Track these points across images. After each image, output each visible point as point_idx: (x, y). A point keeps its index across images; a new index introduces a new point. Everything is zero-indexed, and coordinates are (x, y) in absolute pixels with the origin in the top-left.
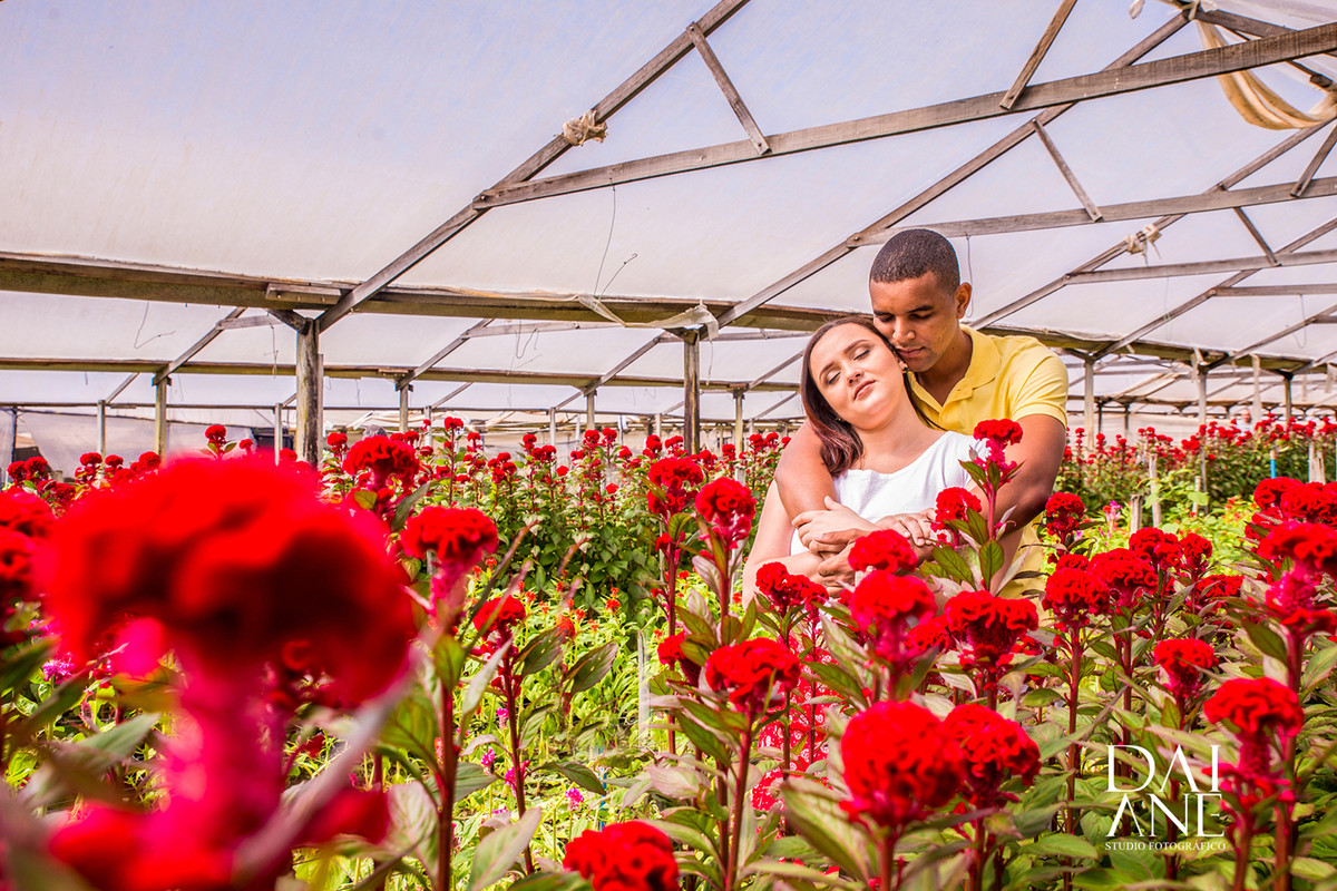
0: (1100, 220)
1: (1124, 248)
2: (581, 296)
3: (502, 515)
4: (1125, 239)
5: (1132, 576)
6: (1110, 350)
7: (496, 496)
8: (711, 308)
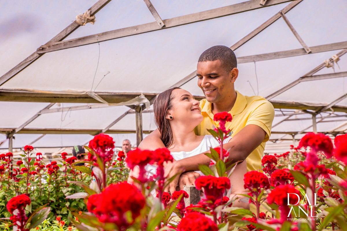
0: (310, 53)
1: (324, 65)
2: (88, 92)
3: (52, 189)
4: (324, 61)
5: (283, 175)
6: (323, 110)
7: (50, 180)
8: (147, 96)
